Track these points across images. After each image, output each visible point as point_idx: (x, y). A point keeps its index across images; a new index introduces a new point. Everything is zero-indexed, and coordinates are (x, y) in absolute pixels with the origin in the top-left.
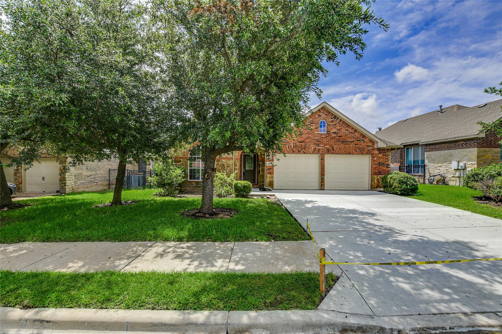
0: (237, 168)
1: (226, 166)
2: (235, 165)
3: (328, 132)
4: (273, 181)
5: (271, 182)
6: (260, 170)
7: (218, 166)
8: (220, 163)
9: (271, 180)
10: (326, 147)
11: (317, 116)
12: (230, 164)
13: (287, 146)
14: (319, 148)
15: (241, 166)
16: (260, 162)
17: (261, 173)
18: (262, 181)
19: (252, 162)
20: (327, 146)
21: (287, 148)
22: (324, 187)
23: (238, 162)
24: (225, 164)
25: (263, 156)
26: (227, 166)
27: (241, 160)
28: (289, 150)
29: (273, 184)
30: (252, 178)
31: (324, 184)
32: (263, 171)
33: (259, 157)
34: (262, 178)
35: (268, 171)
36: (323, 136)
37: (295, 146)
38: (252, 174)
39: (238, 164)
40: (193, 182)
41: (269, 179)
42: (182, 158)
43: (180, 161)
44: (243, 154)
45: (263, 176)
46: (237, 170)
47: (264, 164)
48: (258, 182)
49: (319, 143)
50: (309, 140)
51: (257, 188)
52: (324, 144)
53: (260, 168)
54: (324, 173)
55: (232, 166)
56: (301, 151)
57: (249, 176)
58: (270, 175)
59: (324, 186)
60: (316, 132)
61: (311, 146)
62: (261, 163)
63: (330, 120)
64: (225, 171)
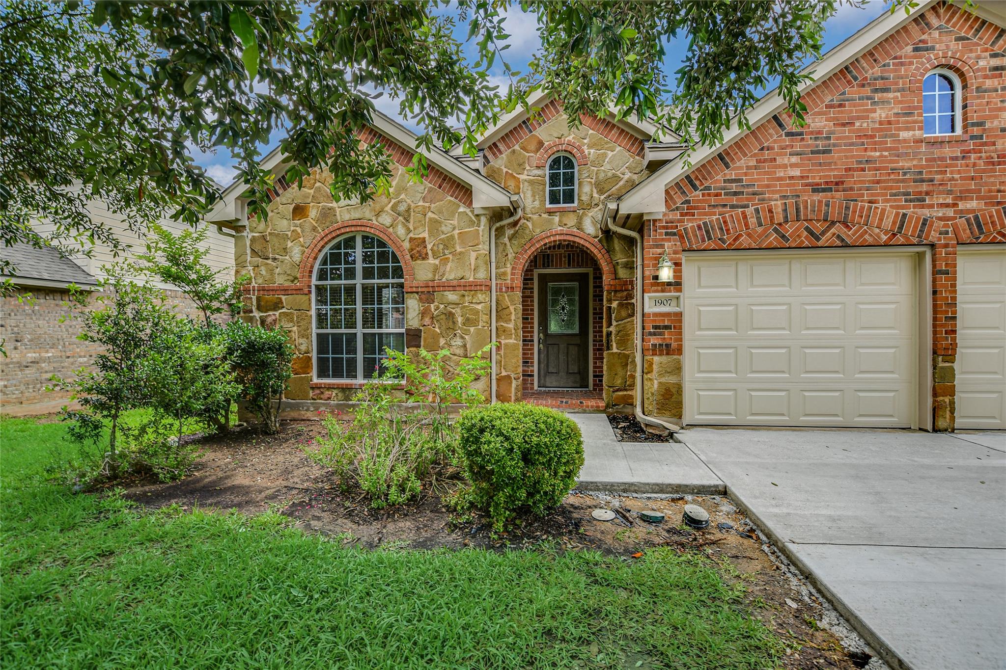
0: (511, 326)
1: (460, 320)
2: (501, 312)
3: (976, 131)
4: (679, 389)
5: (668, 390)
6: (609, 334)
7: (427, 321)
8: (437, 308)
9: (671, 379)
10: (961, 206)
11: (909, 48)
12: (477, 312)
13: (750, 211)
14: (926, 212)
15: (526, 319)
16: (610, 301)
17: (615, 350)
18: (618, 382)
19: (571, 302)
20: (973, 204)
21: (752, 221)
22: (953, 419)
23: (512, 301)
24: (457, 311)
25: (622, 273)
26: (468, 322)
27: (526, 299)
28: (760, 230)
29: (679, 405)
30: (574, 368)
31: (952, 403)
32: (625, 339)
33: (606, 279)
34: (621, 372)
35: (654, 340)
36: (947, 151)
37: (791, 212)
38: (574, 350)
39: (515, 309)
40: (330, 387)
41: (661, 375)
42: (286, 291)
43: (277, 305)
44: (537, 272)
45: (626, 360)
46: (509, 336)
47: (628, 307)
48: (598, 386)
49: (924, 187)
50: (869, 175)
51: (598, 410)
52: (950, 192)
53: (610, 324)
54: (954, 346)
55: (485, 318)
56: (823, 233)
57: (562, 357)
58: (664, 359)
59: (952, 411)
60: (904, 135)
61: (880, 205)
62: (615, 305)
63: (982, 63)
64: (458, 342)
